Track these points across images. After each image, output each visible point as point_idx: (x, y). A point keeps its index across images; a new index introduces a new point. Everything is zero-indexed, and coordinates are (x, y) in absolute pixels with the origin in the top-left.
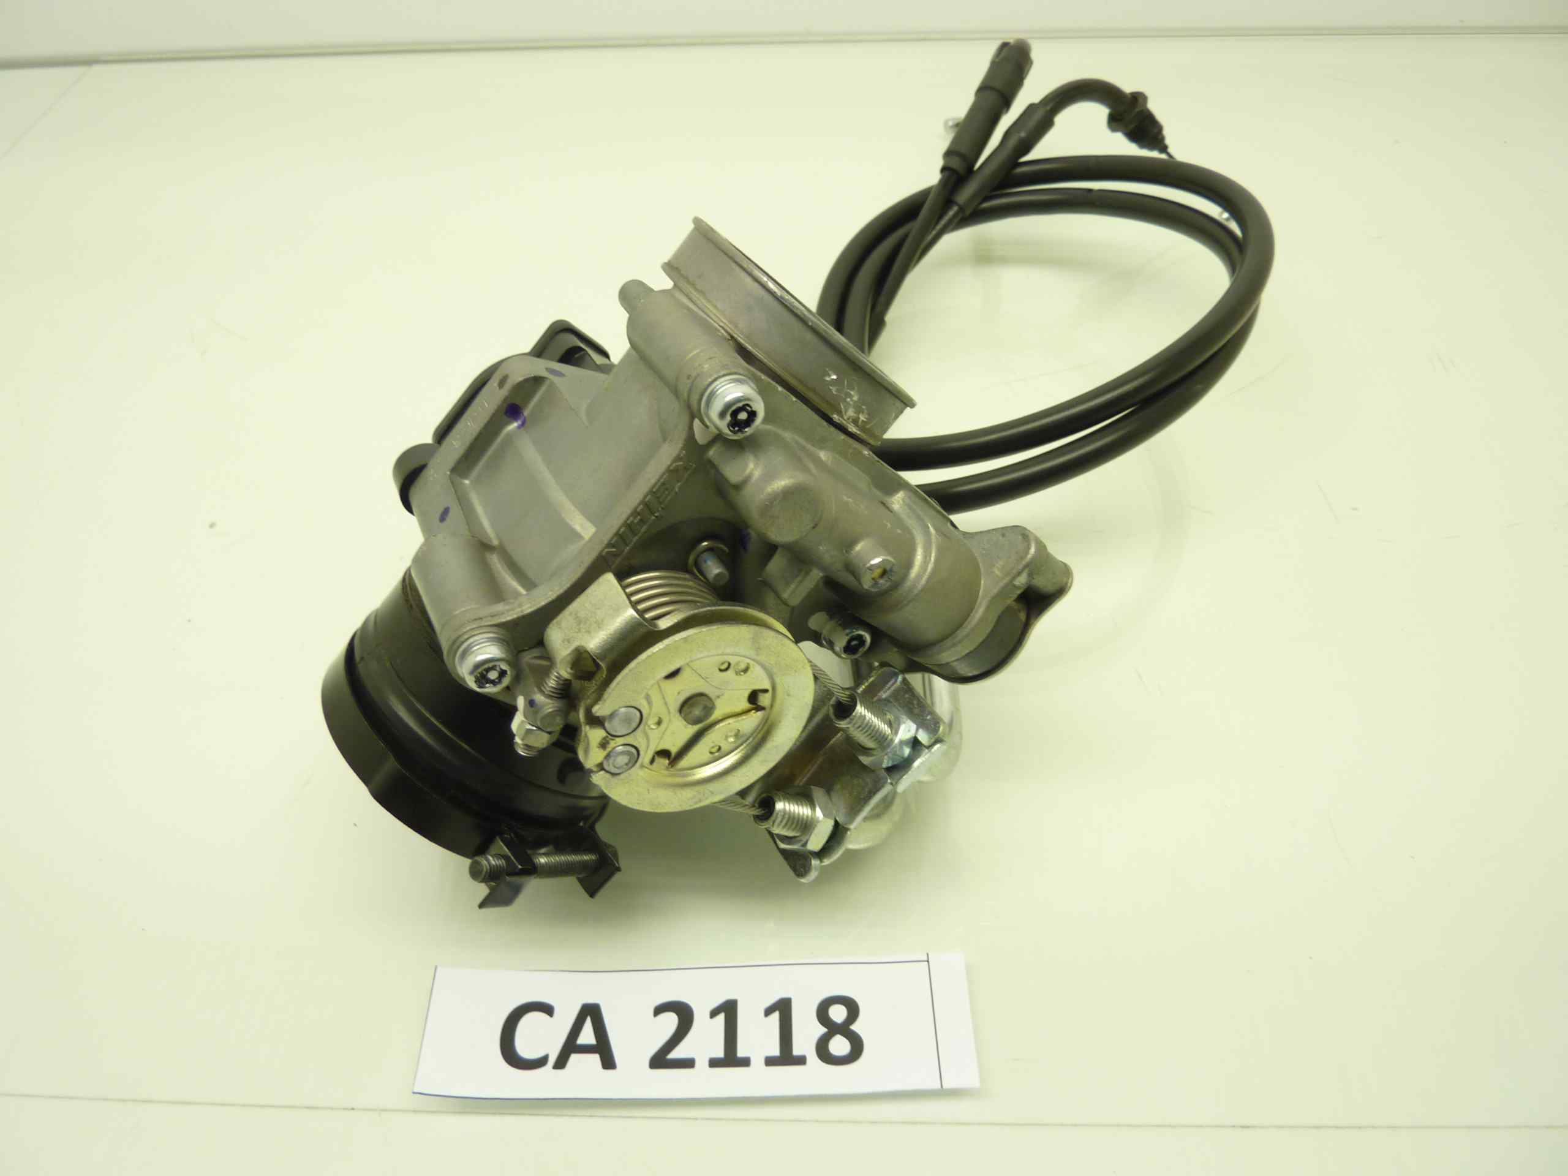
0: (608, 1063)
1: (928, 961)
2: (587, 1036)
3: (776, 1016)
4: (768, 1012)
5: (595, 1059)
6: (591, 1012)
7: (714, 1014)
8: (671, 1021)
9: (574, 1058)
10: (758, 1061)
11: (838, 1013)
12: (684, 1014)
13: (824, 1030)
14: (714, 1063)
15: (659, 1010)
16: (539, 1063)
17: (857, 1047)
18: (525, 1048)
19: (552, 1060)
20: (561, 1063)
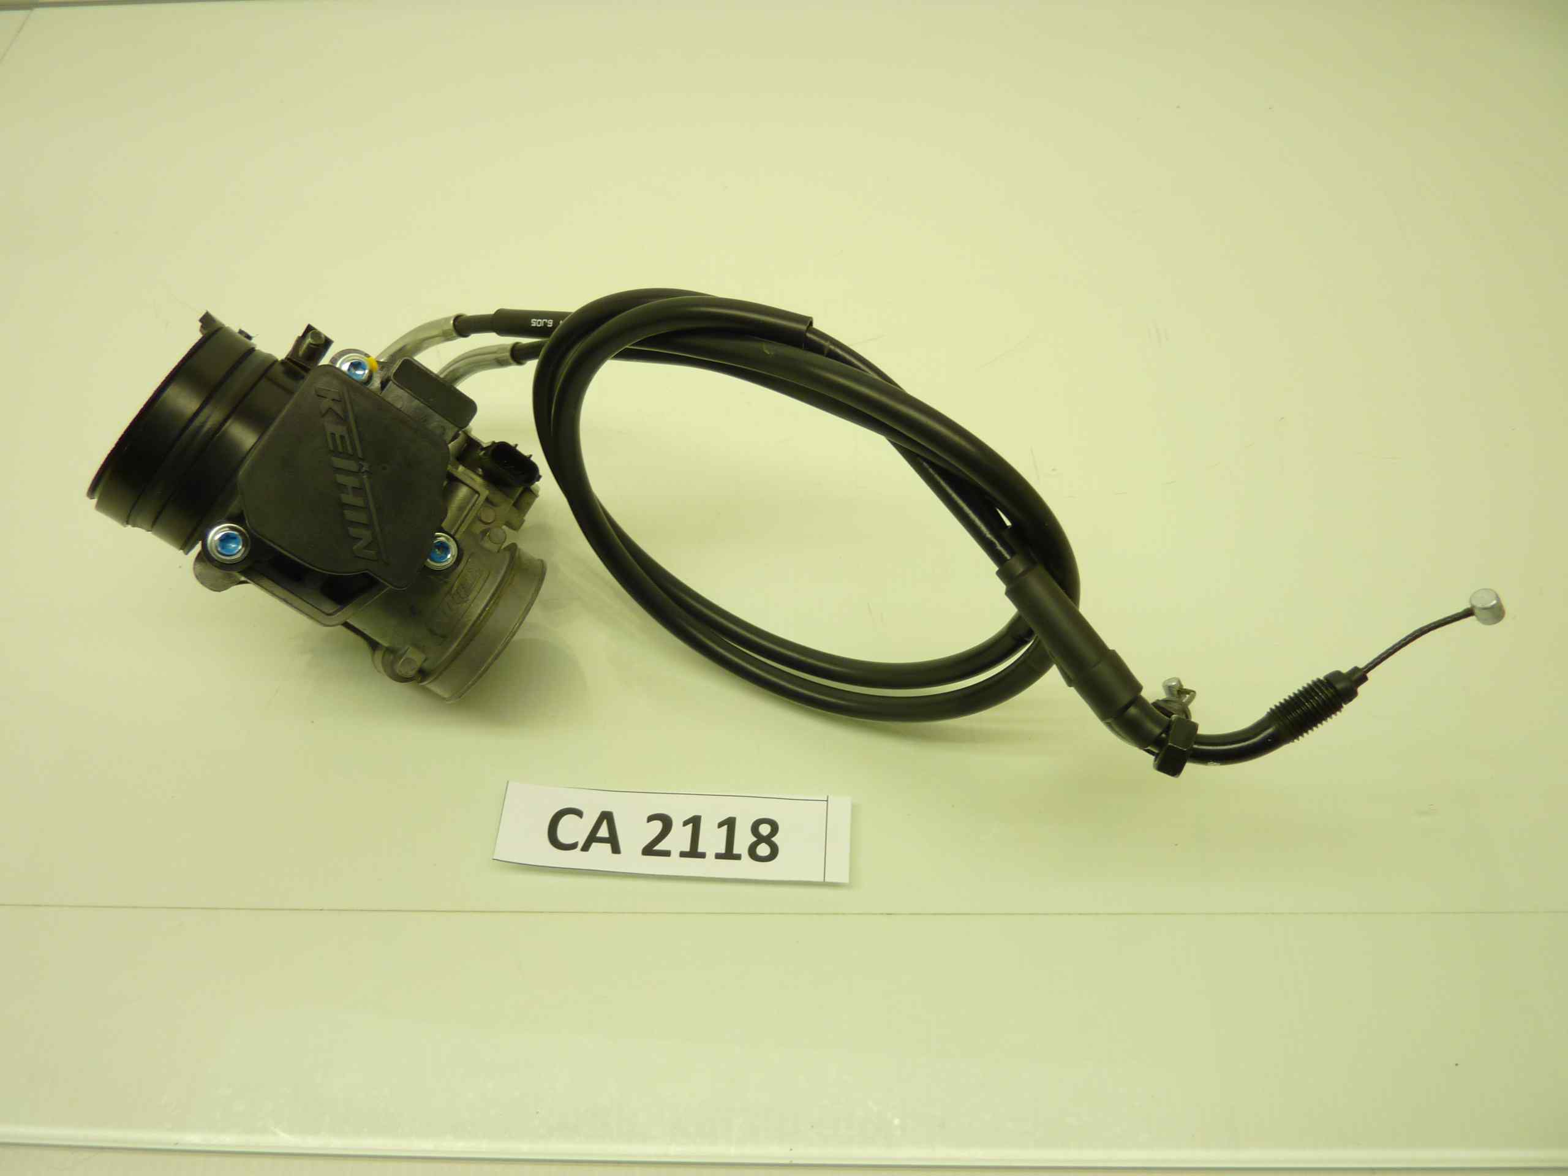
0: (616, 849)
1: (827, 801)
2: (603, 832)
3: (725, 827)
4: (720, 825)
5: (607, 847)
6: (607, 817)
7: (686, 823)
8: (658, 826)
9: (594, 845)
10: (710, 855)
11: (765, 830)
12: (667, 823)
13: (754, 839)
14: (683, 854)
15: (651, 819)
16: (573, 846)
17: (774, 852)
18: (563, 837)
19: (580, 846)
20: (586, 848)
